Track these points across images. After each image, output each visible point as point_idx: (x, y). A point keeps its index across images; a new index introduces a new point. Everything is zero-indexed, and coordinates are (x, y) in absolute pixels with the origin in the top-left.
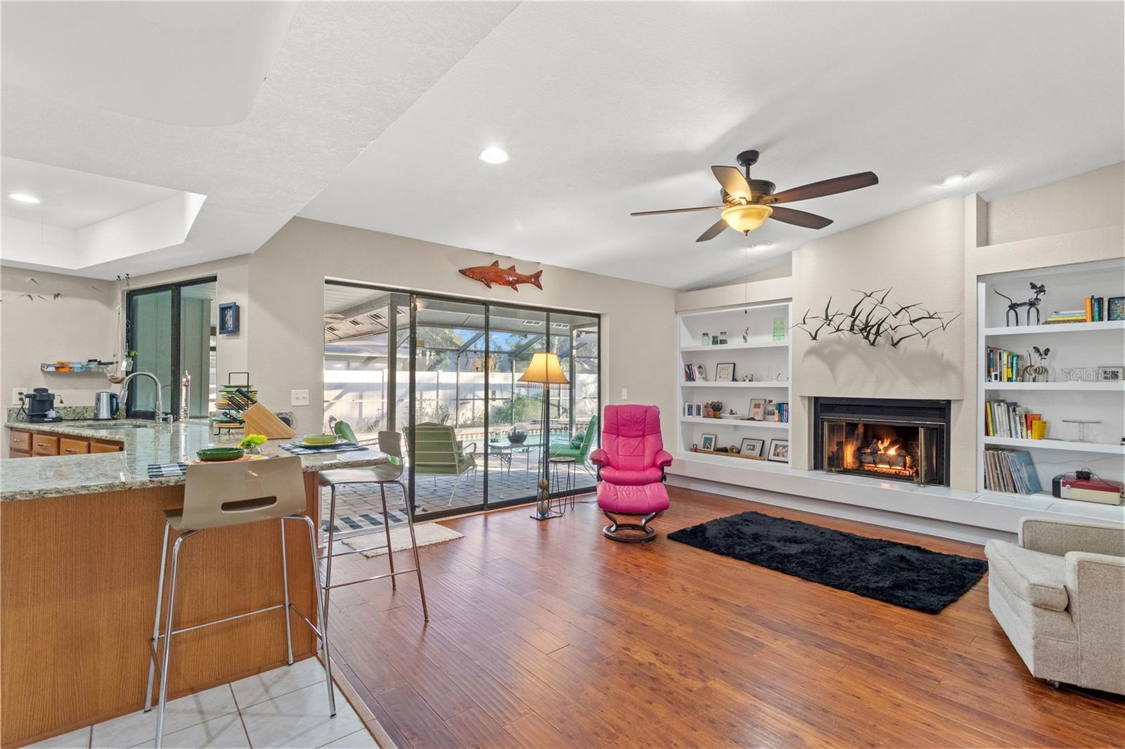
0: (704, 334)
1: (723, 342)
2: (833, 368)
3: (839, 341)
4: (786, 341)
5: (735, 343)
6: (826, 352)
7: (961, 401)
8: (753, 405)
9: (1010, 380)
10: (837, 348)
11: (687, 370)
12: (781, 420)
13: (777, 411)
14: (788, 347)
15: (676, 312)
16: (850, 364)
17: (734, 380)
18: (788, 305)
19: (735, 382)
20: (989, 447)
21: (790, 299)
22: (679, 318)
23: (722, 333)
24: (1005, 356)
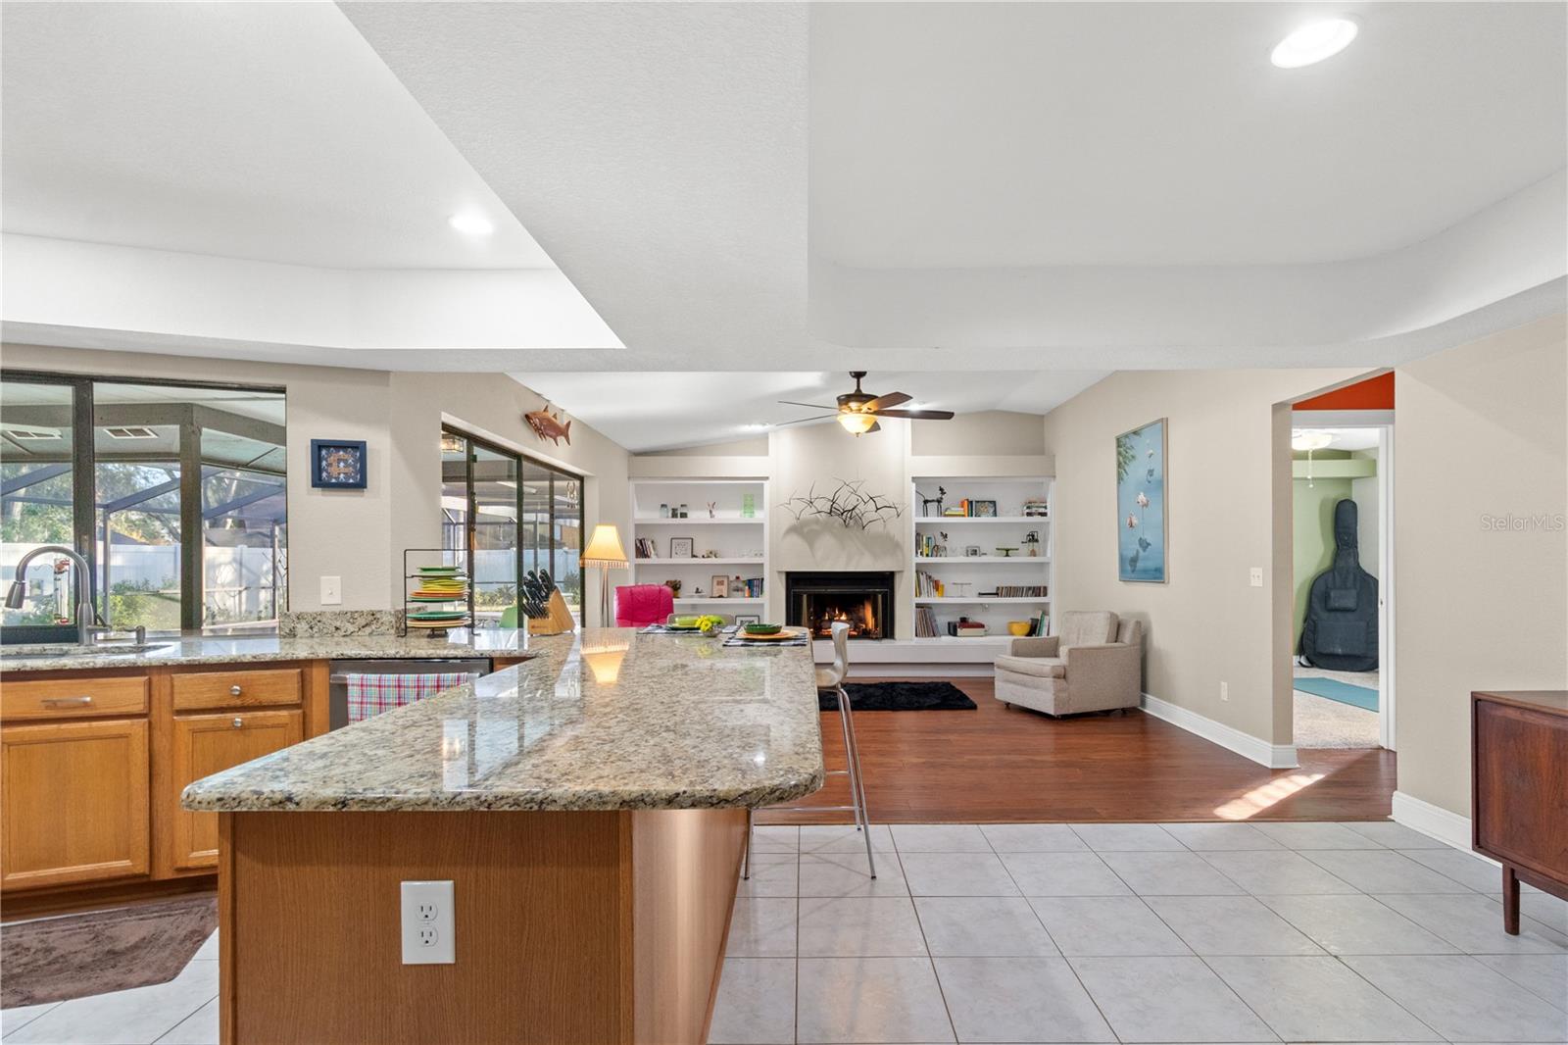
0: (663, 506)
1: (684, 515)
2: (811, 544)
3: (817, 521)
4: (759, 516)
5: (697, 516)
6: (806, 530)
7: (902, 572)
8: (715, 583)
9: (927, 555)
10: (815, 527)
11: (639, 545)
12: (751, 596)
13: (747, 587)
14: (762, 525)
15: (629, 478)
16: (827, 542)
17: (694, 556)
18: (762, 484)
19: (695, 559)
20: (918, 606)
21: (767, 478)
22: (632, 485)
23: (682, 506)
24: (924, 538)
